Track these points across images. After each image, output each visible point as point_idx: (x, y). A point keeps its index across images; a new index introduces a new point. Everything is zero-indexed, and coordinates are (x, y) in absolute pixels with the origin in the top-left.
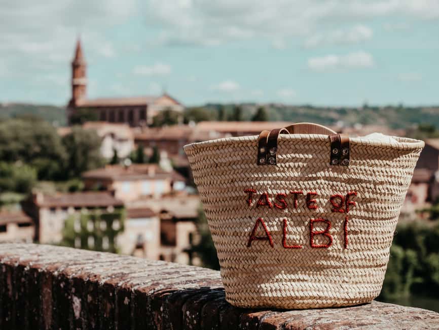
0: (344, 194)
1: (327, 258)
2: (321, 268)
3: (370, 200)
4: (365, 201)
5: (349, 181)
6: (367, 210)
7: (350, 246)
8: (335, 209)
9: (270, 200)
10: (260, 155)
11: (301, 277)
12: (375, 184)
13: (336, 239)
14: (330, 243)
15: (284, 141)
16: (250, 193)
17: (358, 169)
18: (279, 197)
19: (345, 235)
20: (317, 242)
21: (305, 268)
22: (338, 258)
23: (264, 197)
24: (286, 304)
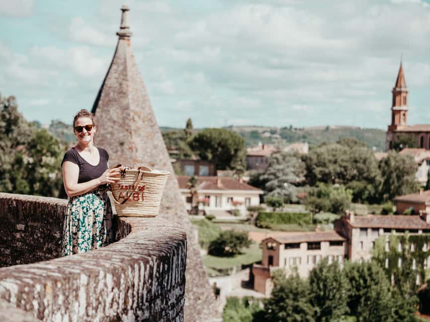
0: (142, 186)
1: (138, 203)
2: (137, 206)
3: (149, 188)
4: (147, 188)
5: (143, 183)
6: (148, 191)
7: (144, 200)
8: (140, 190)
9: (124, 187)
10: (122, 175)
11: (132, 208)
12: (150, 183)
13: (140, 198)
14: (139, 199)
15: (128, 171)
16: (119, 185)
17: (146, 179)
18: (126, 186)
19: (143, 197)
20: (136, 199)
21: (133, 206)
22: (141, 204)
23: (122, 186)
24: (128, 215)
